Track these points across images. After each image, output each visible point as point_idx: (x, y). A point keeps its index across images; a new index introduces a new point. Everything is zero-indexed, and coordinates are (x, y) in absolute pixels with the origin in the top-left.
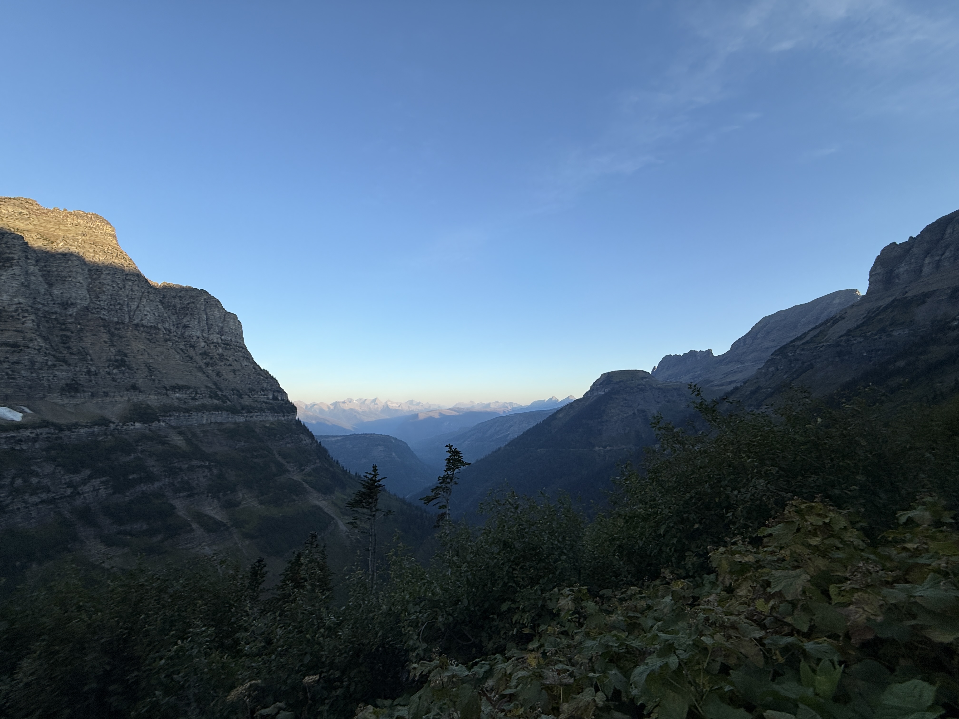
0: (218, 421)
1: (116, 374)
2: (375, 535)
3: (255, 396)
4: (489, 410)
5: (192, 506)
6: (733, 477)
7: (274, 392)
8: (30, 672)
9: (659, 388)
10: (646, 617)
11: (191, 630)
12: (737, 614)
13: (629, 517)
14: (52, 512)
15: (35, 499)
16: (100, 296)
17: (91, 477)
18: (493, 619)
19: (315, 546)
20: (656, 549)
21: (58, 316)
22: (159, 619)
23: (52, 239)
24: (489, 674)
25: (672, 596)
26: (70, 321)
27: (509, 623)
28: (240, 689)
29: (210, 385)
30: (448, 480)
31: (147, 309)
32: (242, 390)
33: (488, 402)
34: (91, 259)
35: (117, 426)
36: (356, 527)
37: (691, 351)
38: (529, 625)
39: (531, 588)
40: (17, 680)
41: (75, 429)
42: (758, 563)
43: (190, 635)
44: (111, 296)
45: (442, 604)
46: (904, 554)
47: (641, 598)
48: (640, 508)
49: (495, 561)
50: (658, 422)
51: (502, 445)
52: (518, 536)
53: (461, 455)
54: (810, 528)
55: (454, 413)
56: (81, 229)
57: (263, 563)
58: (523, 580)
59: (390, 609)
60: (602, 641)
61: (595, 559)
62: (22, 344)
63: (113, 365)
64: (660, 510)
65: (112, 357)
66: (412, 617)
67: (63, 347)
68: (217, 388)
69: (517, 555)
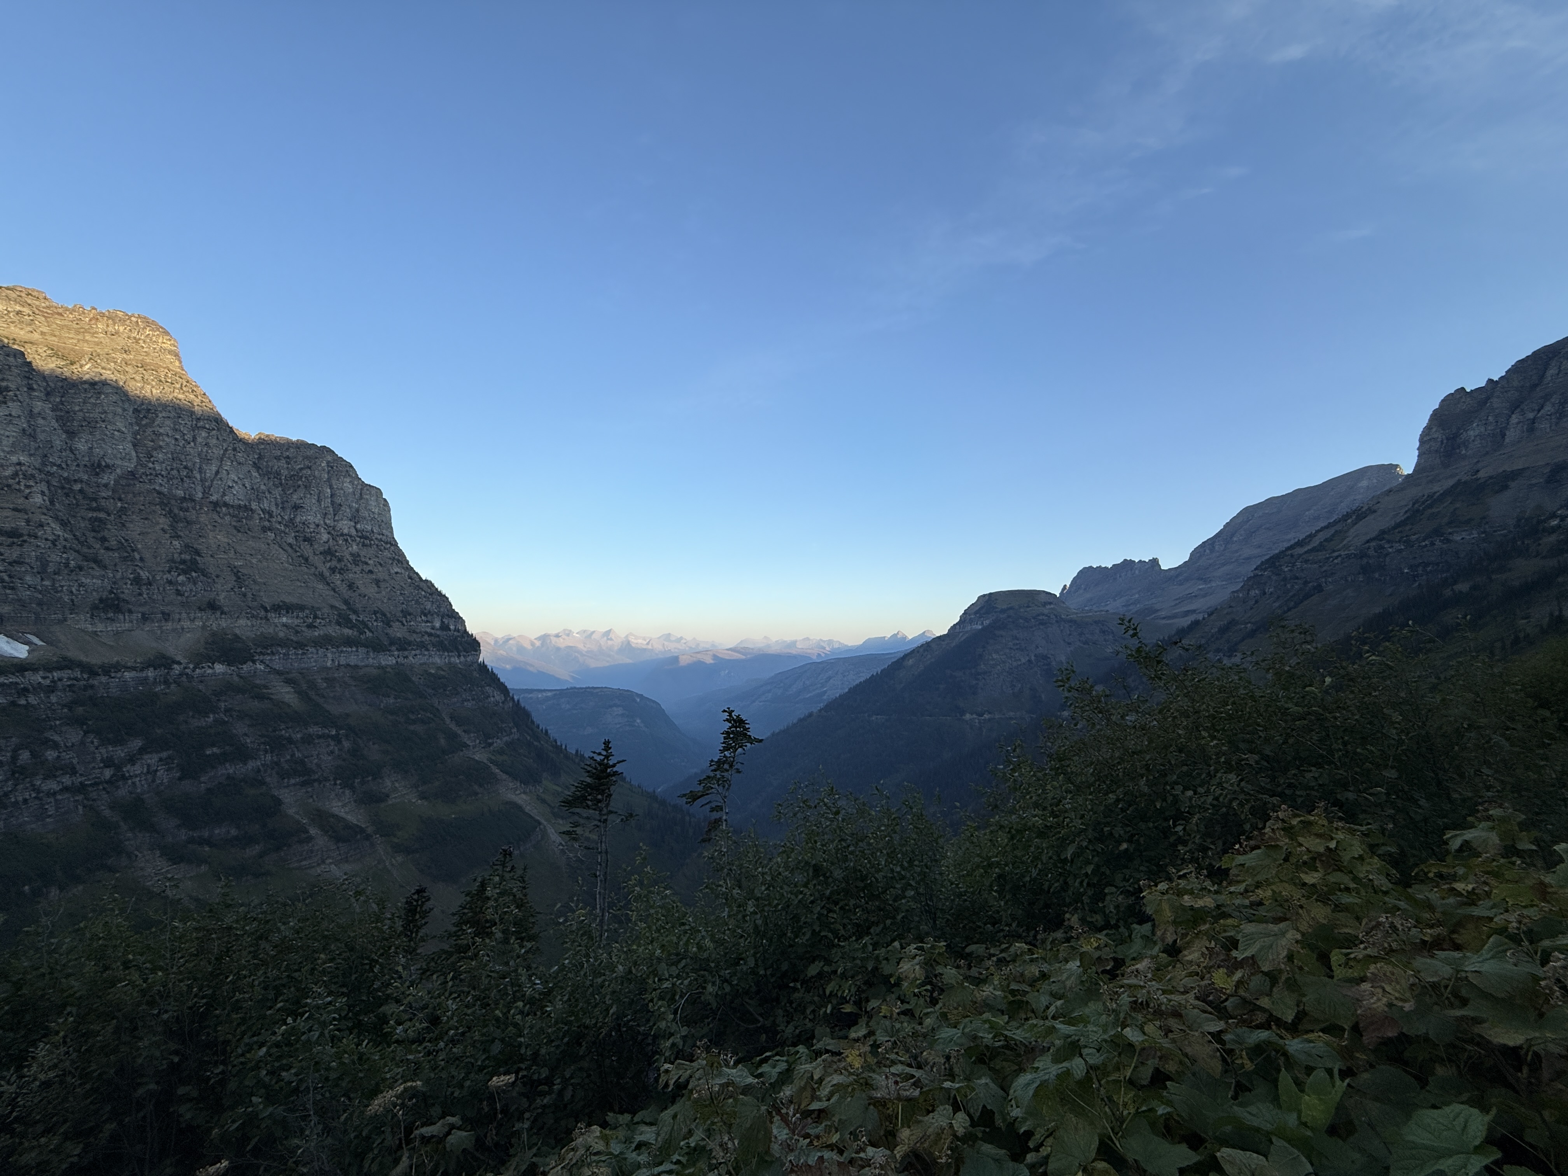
0: (352, 664)
1: (182, 584)
2: (606, 852)
3: (412, 623)
4: (794, 651)
5: (311, 800)
6: (1185, 768)
7: (443, 617)
8: (51, 1064)
9: (1071, 621)
10: (1038, 991)
11: (309, 1001)
12: (1182, 990)
13: (1016, 830)
14: (80, 807)
15: (53, 786)
16: (155, 453)
17: (142, 751)
18: (795, 989)
19: (508, 869)
20: (1058, 881)
21: (84, 486)
22: (256, 983)
23: (72, 357)
24: (786, 1077)
25: (1081, 961)
26: (104, 494)
27: (819, 996)
28: (389, 1096)
29: (336, 604)
30: (726, 766)
31: (233, 476)
32: (390, 612)
33: (794, 639)
34: (138, 392)
35: (185, 668)
36: (575, 839)
37: (1125, 560)
38: (853, 999)
39: (857, 940)
40: (27, 1076)
41: (116, 672)
42: (1219, 909)
43: (307, 1009)
44: (172, 454)
45: (713, 965)
46: (1451, 900)
47: (1032, 960)
48: (1035, 816)
49: (800, 896)
50: (1068, 679)
51: (815, 709)
52: (837, 857)
53: (747, 726)
54: (1305, 858)
55: (737, 656)
56: (121, 342)
57: (425, 895)
58: (844, 928)
59: (630, 972)
60: (967, 1030)
61: (960, 895)
62: (25, 532)
63: (177, 568)
64: (1068, 820)
65: (176, 556)
66: (665, 985)
67: (94, 537)
68: (349, 609)
69: (835, 888)
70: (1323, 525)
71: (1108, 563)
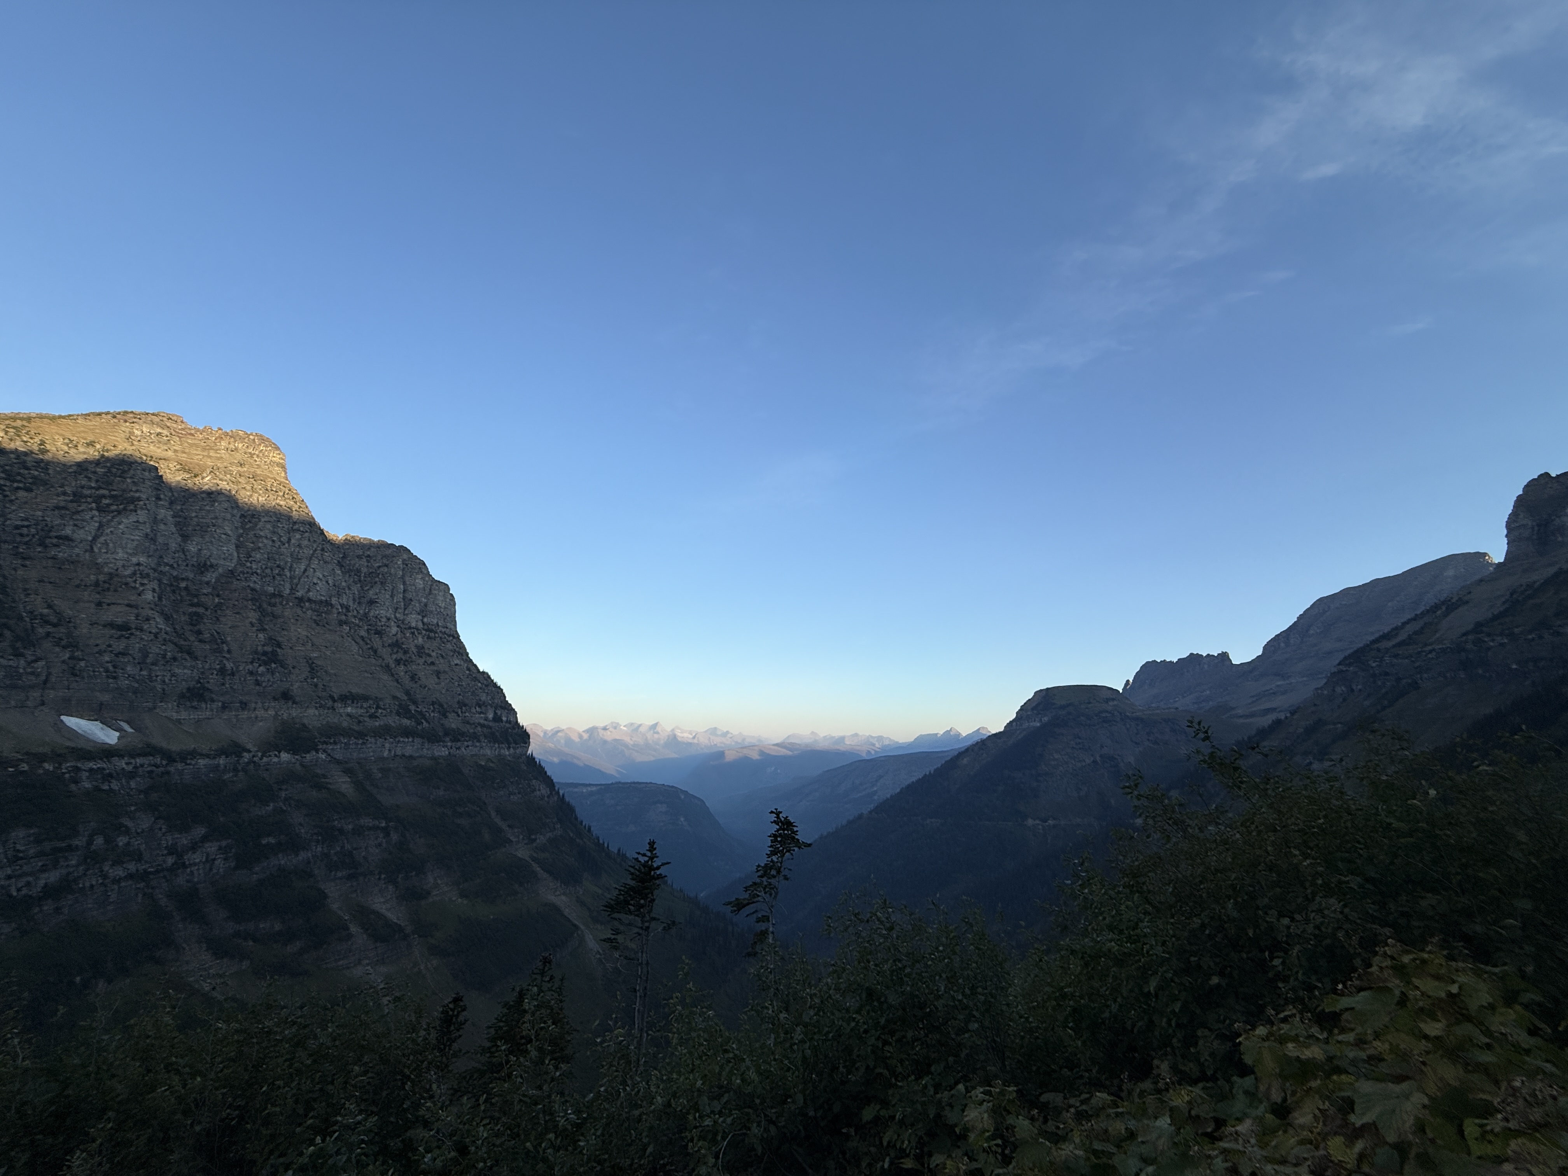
0: (407, 754)
1: (262, 675)
2: (647, 964)
3: (467, 714)
4: (842, 748)
5: (354, 895)
6: (1277, 890)
7: (496, 709)
9: (1137, 719)
10: (1126, 1153)
11: (339, 1118)
12: (1294, 1161)
13: (1090, 956)
14: (140, 895)
15: (119, 872)
16: (253, 554)
17: (205, 839)
18: (848, 1137)
19: (547, 979)
20: (1143, 1018)
21: (189, 583)
22: (289, 1095)
23: (196, 471)
25: (1171, 1117)
26: (205, 591)
27: (876, 1146)
29: (398, 695)
30: (773, 872)
31: (319, 574)
32: (447, 703)
33: (841, 734)
34: (246, 500)
35: (254, 756)
36: (616, 948)
37: (1191, 654)
38: (913, 1152)
39: (916, 1079)
41: (191, 759)
42: (1331, 1062)
43: (336, 1128)
44: (268, 553)
45: (758, 1101)
47: (1117, 1115)
48: (1111, 941)
49: (853, 1024)
50: (1136, 785)
51: (865, 811)
52: (892, 980)
53: (795, 829)
54: (1422, 1002)
55: (784, 752)
56: (238, 456)
57: (462, 1004)
58: (902, 1065)
59: (669, 1105)
61: (1031, 1031)
62: (133, 626)
63: (259, 659)
64: (1148, 946)
65: (260, 648)
66: (708, 1122)
67: (191, 631)
68: (409, 699)
69: (891, 1015)
70: (1409, 617)
71: (1173, 657)
